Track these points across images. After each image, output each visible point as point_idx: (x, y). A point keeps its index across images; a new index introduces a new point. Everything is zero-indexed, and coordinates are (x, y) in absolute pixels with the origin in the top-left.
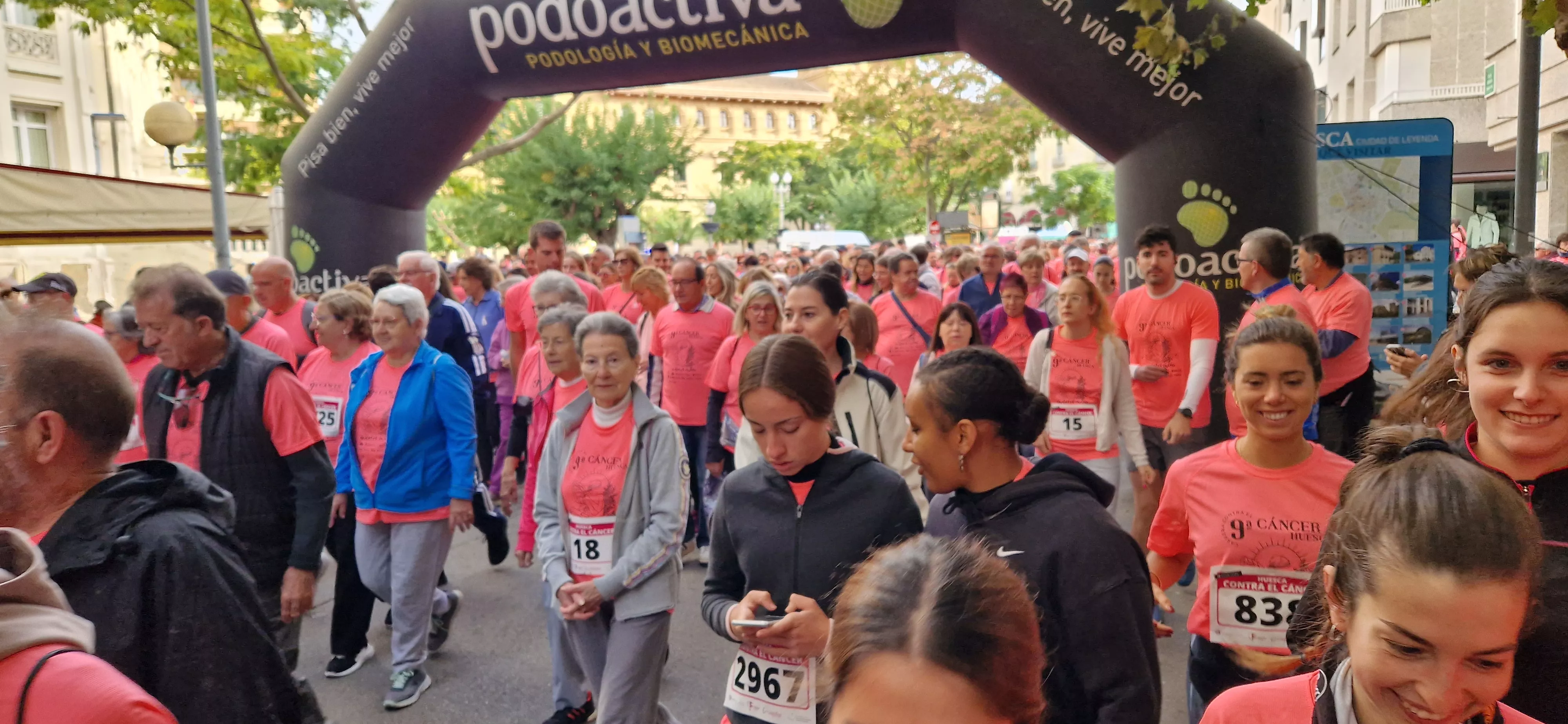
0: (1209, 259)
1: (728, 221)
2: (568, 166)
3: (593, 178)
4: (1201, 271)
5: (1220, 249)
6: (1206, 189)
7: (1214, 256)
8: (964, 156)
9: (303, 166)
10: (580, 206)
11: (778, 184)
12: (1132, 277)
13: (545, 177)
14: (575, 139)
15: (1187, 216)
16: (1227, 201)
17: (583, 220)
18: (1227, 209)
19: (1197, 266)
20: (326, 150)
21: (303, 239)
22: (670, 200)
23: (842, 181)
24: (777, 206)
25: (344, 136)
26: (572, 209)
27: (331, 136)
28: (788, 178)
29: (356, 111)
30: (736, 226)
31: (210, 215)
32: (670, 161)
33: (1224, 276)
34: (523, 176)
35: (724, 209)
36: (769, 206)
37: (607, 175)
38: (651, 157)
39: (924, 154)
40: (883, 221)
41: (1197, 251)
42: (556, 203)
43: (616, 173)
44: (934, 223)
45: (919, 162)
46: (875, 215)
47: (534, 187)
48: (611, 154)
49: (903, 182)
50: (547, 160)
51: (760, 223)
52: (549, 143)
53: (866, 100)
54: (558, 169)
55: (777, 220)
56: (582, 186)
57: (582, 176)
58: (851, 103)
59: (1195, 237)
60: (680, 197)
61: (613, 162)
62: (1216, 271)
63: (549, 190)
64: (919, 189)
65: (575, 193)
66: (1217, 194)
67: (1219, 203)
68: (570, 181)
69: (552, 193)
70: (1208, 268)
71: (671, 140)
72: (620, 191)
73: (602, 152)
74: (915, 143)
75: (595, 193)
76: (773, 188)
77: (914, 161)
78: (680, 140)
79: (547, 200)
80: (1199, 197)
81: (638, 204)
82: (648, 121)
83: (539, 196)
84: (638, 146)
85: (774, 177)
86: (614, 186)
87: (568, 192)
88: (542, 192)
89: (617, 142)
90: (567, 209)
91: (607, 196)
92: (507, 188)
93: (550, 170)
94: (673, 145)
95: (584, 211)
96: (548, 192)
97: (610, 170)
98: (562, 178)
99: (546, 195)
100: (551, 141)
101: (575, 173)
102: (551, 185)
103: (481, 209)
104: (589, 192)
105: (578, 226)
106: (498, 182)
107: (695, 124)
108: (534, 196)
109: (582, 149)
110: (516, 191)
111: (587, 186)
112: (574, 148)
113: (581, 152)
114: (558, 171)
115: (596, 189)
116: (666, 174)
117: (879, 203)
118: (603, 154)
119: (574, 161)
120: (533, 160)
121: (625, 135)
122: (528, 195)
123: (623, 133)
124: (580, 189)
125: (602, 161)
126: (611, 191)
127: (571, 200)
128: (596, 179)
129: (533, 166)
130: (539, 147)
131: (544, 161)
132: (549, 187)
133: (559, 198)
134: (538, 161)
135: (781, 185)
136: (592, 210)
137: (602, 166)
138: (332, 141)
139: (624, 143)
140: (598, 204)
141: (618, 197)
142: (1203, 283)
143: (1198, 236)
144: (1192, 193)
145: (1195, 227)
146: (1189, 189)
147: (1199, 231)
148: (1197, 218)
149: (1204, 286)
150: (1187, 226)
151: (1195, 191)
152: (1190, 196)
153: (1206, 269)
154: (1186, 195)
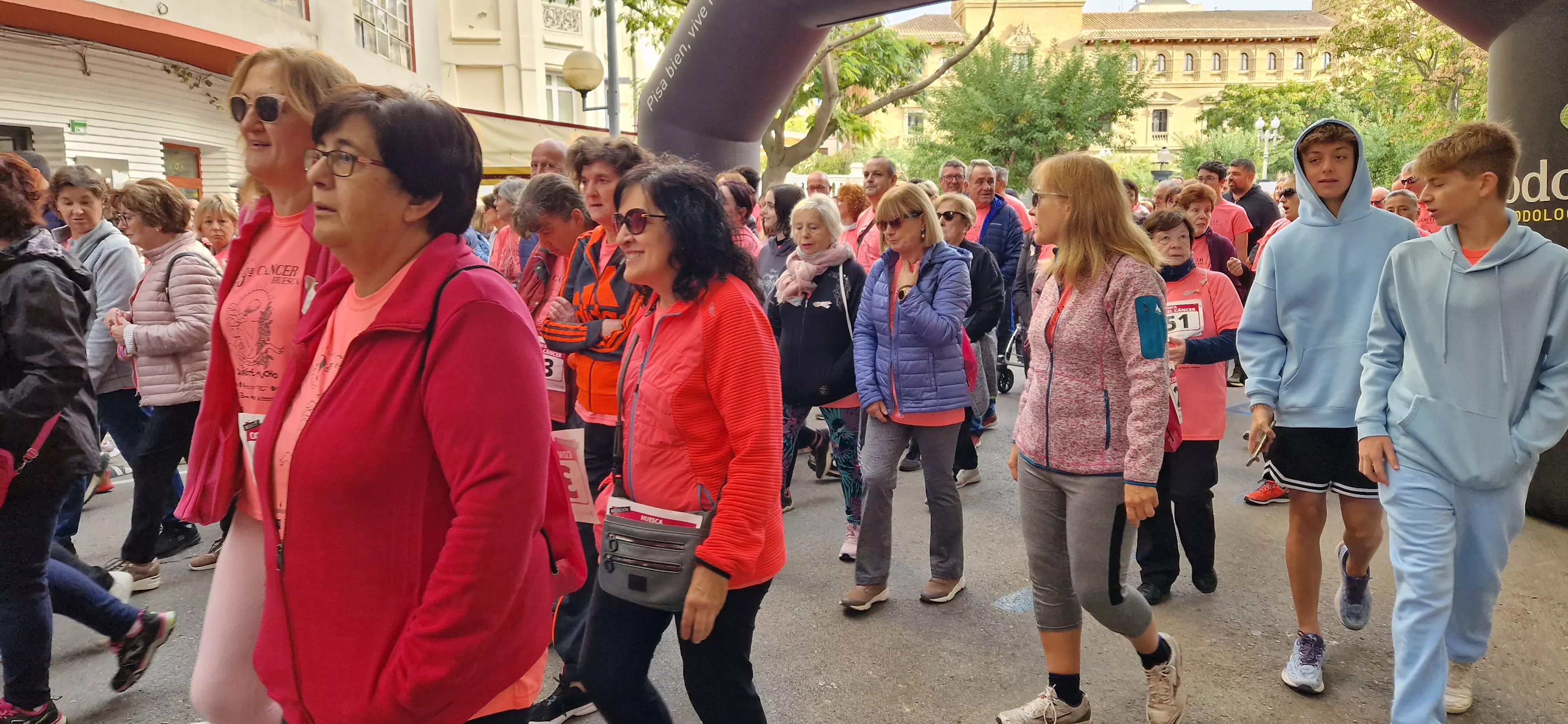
2: (1007, 114)
3: (1032, 125)
10: (1020, 155)
11: (1264, 130)
13: (985, 126)
14: (1020, 86)
17: (1020, 169)
20: (666, 85)
24: (1262, 154)
26: (1011, 159)
27: (671, 72)
28: (1276, 124)
32: (1119, 106)
37: (1047, 122)
38: (1097, 102)
42: (995, 152)
43: (1057, 119)
47: (974, 136)
48: (1054, 99)
50: (986, 109)
54: (997, 117)
56: (1020, 134)
57: (1022, 123)
58: (1355, 32)
61: (1055, 107)
63: (988, 139)
68: (1009, 130)
69: (991, 142)
71: (1124, 83)
72: (1059, 136)
73: (1044, 97)
74: (1437, 75)
76: (1257, 134)
78: (1133, 85)
79: (986, 148)
82: (1098, 65)
83: (978, 146)
84: (1085, 89)
85: (1258, 123)
86: (1054, 133)
87: (1007, 140)
88: (982, 141)
89: (1061, 86)
90: (1007, 158)
91: (1046, 144)
92: (956, 140)
93: (989, 118)
94: (1124, 88)
95: (1023, 160)
96: (988, 141)
97: (1051, 116)
98: (1002, 126)
99: (985, 144)
100: (993, 87)
101: (1014, 121)
102: (990, 134)
103: (930, 161)
104: (1027, 141)
105: (1016, 175)
106: (947, 133)
107: (1154, 65)
108: (975, 145)
109: (1023, 95)
110: (960, 141)
111: (1027, 134)
112: (1016, 95)
113: (1022, 99)
114: (998, 120)
115: (1035, 136)
116: (1115, 120)
117: (1392, 150)
118: (1046, 100)
119: (1014, 109)
120: (973, 108)
121: (1070, 78)
122: (969, 144)
123: (1068, 77)
124: (1020, 137)
125: (1043, 107)
126: (1050, 138)
127: (1010, 149)
128: (1036, 126)
129: (974, 115)
130: (977, 93)
131: (984, 110)
132: (988, 136)
133: (999, 146)
134: (978, 110)
135: (1268, 132)
136: (1031, 158)
137: (1041, 112)
138: (671, 76)
139: (1067, 88)
140: (1036, 151)
141: (1058, 146)
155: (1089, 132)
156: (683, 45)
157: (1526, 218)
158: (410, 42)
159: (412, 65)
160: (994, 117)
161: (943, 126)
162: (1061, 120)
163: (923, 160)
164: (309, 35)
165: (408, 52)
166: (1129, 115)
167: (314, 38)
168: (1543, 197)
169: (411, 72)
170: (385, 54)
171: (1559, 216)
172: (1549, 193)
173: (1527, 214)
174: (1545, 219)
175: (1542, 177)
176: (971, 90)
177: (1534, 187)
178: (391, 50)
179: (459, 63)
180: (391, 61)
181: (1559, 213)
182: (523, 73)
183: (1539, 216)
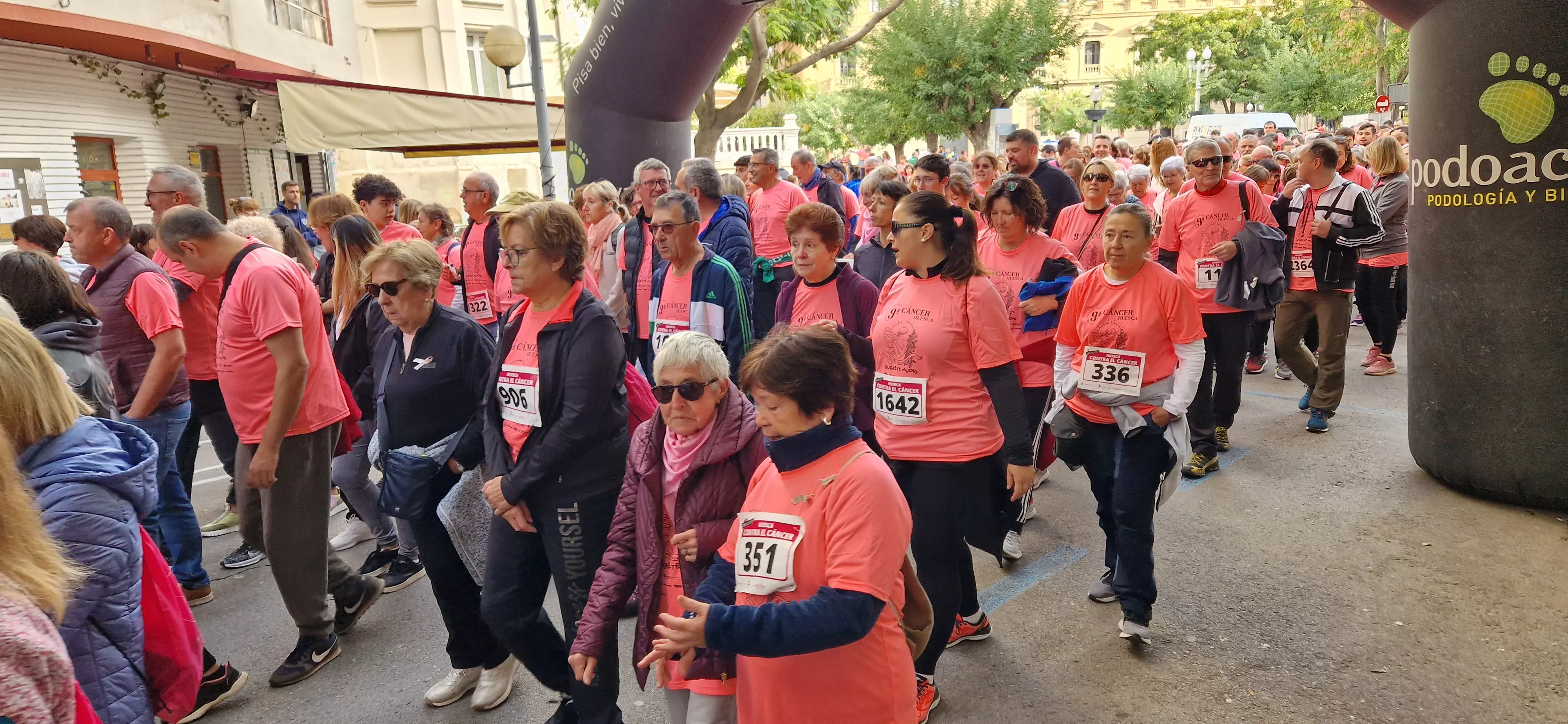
0: (1523, 160)
1: (1134, 105)
2: (940, 59)
3: (965, 69)
4: (1508, 178)
5: (1539, 147)
7: (1530, 158)
9: (577, 82)
10: (955, 99)
11: (1197, 59)
13: (918, 71)
14: (951, 29)
15: (1494, 102)
16: (1554, 79)
17: (955, 114)
18: (1553, 90)
19: (1503, 172)
20: (592, 67)
21: (577, 152)
23: (1278, 52)
24: (1194, 85)
25: (605, 52)
26: (945, 104)
27: (596, 55)
28: (1207, 53)
29: (612, 28)
30: (1144, 110)
31: (536, 128)
32: (1051, 46)
33: (1545, 183)
34: (897, 72)
35: (1130, 92)
36: (1185, 86)
37: (979, 65)
40: (1326, 97)
42: (929, 97)
43: (990, 62)
44: (1382, 99)
46: (1317, 91)
47: (908, 82)
48: (986, 42)
49: (1347, 50)
50: (918, 55)
51: (1171, 105)
52: (921, 34)
54: (929, 62)
55: (1193, 102)
56: (953, 78)
57: (955, 67)
59: (1503, 131)
61: (988, 50)
62: (1531, 177)
63: (921, 84)
66: (1540, 70)
67: (1542, 82)
68: (942, 74)
69: (924, 88)
70: (1520, 174)
71: (1055, 22)
72: (992, 81)
73: (976, 40)
75: (967, 85)
76: (1189, 66)
77: (1362, 22)
78: (1064, 23)
79: (920, 94)
80: (1512, 74)
81: (1013, 95)
83: (912, 91)
84: (1016, 30)
85: (1191, 54)
86: (987, 77)
87: (940, 85)
88: (915, 86)
89: (992, 28)
90: (941, 103)
91: (980, 87)
92: (889, 85)
93: (921, 63)
94: (1055, 27)
95: (957, 104)
96: (921, 87)
97: (983, 59)
98: (935, 71)
99: (919, 90)
100: (924, 32)
101: (947, 65)
102: (924, 80)
103: (864, 107)
104: (961, 84)
105: (951, 120)
106: (882, 79)
108: (908, 92)
109: (955, 39)
110: (894, 86)
111: (960, 78)
112: (948, 38)
113: (954, 43)
114: (930, 65)
115: (968, 80)
116: (1047, 60)
118: (978, 43)
119: (947, 53)
120: (905, 54)
121: (1001, 20)
122: (902, 90)
123: (999, 19)
124: (953, 82)
125: (975, 50)
126: (983, 82)
127: (944, 94)
128: (968, 70)
129: (906, 60)
130: (908, 39)
131: (916, 55)
132: (921, 82)
133: (933, 91)
134: (911, 55)
135: (1199, 62)
136: (965, 103)
137: (974, 55)
138: (596, 58)
139: (999, 30)
140: (970, 95)
141: (991, 89)
142: (1511, 194)
143: (1507, 129)
144: (1502, 69)
145: (1503, 117)
146: (1498, 63)
147: (1509, 121)
148: (1506, 104)
149: (1511, 198)
150: (1493, 116)
151: (1507, 66)
152: (1499, 73)
153: (1516, 175)
154: (1493, 73)
155: (1022, 74)
156: (606, 26)
157: (1447, 202)
158: (325, 15)
159: (328, 38)
160: (927, 63)
161: (875, 72)
162: (995, 63)
163: (858, 106)
164: (220, 16)
165: (323, 23)
166: (1061, 54)
167: (223, 19)
168: (1463, 182)
169: (327, 46)
170: (299, 29)
171: (1478, 201)
172: (1469, 178)
173: (1447, 198)
174: (1465, 204)
175: (1462, 162)
176: (902, 35)
177: (1454, 173)
178: (305, 23)
179: (376, 27)
180: (306, 36)
181: (1478, 197)
182: (443, 35)
183: (1459, 201)
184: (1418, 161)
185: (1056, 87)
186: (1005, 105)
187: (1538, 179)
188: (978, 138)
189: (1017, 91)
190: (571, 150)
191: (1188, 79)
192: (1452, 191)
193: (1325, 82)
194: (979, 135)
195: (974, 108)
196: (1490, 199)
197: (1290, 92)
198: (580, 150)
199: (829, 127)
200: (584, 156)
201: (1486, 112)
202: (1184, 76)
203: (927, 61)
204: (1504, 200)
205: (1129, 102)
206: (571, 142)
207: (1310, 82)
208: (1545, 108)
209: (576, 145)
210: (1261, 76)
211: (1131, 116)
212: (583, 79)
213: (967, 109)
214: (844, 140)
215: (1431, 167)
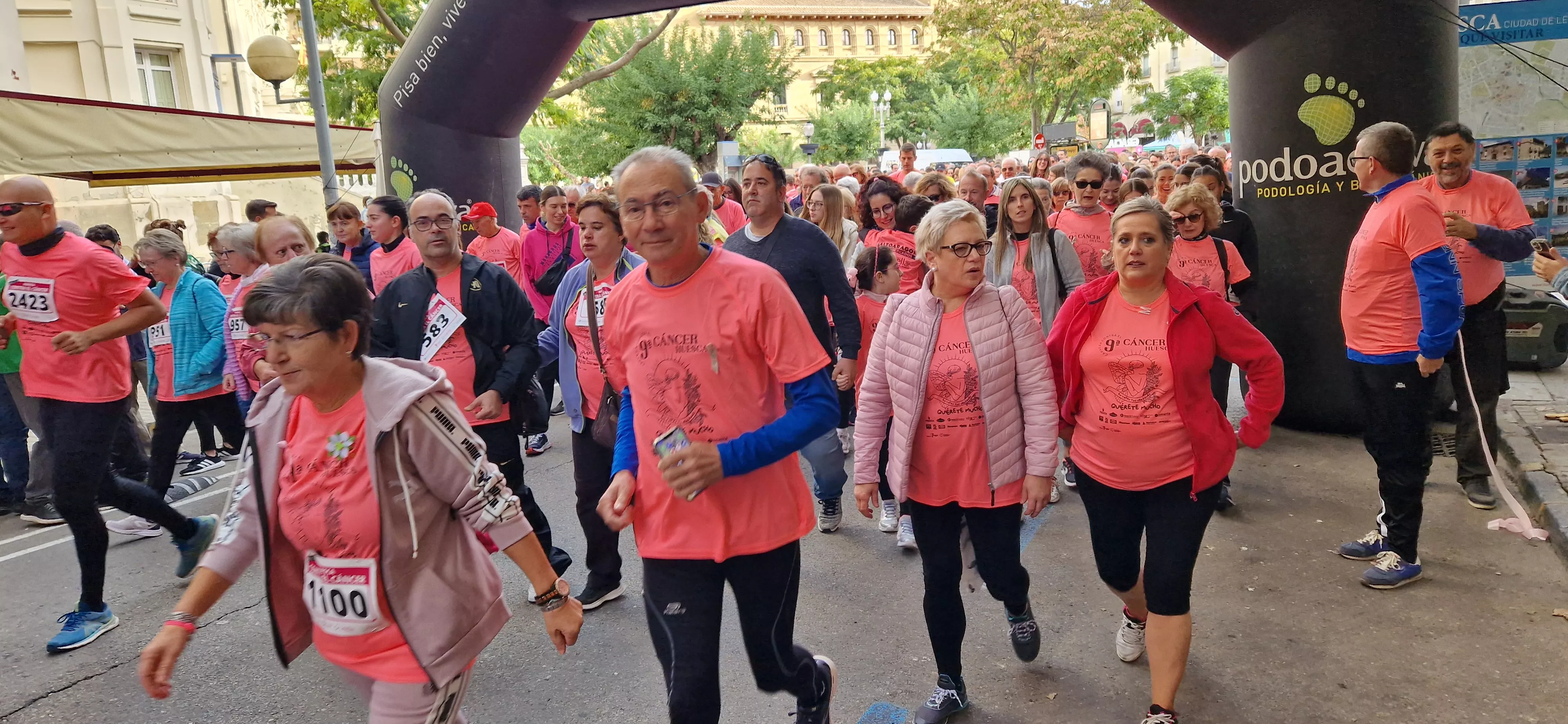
0: (1333, 158)
1: (828, 142)
2: (667, 92)
3: (692, 103)
4: (1323, 172)
6: (1330, 83)
7: (1339, 156)
8: (1071, 64)
9: (398, 97)
10: (680, 132)
11: (878, 102)
12: (1246, 181)
13: (645, 103)
14: (673, 64)
15: (1308, 113)
16: (1353, 95)
18: (1354, 103)
19: (1318, 168)
20: (418, 79)
21: (402, 169)
22: (768, 123)
23: (944, 97)
24: (878, 125)
25: (435, 64)
26: (672, 136)
27: (424, 66)
28: (888, 96)
29: (445, 38)
30: (836, 146)
31: (317, 149)
32: (768, 83)
33: (1350, 176)
34: (623, 104)
35: (824, 129)
36: (869, 125)
37: (705, 99)
38: (749, 80)
39: (1029, 64)
40: (986, 136)
41: (1320, 151)
42: (656, 129)
43: (714, 97)
44: (1039, 137)
45: (1023, 73)
46: (978, 131)
47: (634, 114)
48: (709, 77)
49: (1007, 95)
50: (645, 87)
51: (859, 143)
52: (647, 68)
53: (968, 10)
54: (656, 95)
55: (878, 140)
56: (681, 111)
57: (681, 100)
58: (953, 14)
59: (1318, 136)
60: (778, 119)
61: (711, 85)
62: (1340, 171)
63: (649, 116)
64: (1025, 100)
65: (674, 119)
66: (1343, 88)
67: (1345, 97)
68: (669, 107)
69: (652, 120)
70: (1331, 169)
71: (769, 61)
72: (718, 115)
73: (699, 75)
74: (1019, 53)
75: (693, 118)
76: (873, 107)
77: (1018, 71)
78: (778, 61)
79: (646, 126)
80: (1323, 91)
81: (736, 127)
82: (745, 42)
83: (639, 123)
84: (735, 68)
85: (874, 96)
86: (713, 110)
87: (667, 118)
88: (642, 118)
89: (714, 64)
90: (667, 135)
91: (705, 120)
92: (608, 116)
93: (649, 96)
94: (770, 66)
95: (684, 137)
96: (649, 119)
97: (708, 94)
98: (662, 103)
99: (646, 121)
100: (649, 65)
101: (673, 98)
102: (650, 112)
103: (585, 138)
104: (688, 117)
106: (600, 110)
107: (793, 44)
108: (635, 123)
109: (679, 73)
110: (617, 118)
111: (686, 111)
112: (673, 72)
113: (678, 77)
114: (657, 97)
115: (694, 113)
116: (764, 96)
117: (982, 118)
118: (701, 78)
119: (672, 86)
120: (631, 86)
121: (722, 57)
122: (628, 122)
123: (721, 55)
124: (679, 114)
125: (700, 85)
126: (709, 115)
127: (671, 127)
128: (694, 104)
129: (632, 92)
130: (635, 71)
131: (643, 87)
132: (649, 114)
133: (659, 124)
134: (636, 87)
135: (881, 104)
136: (691, 135)
137: (699, 90)
138: (424, 70)
139: (721, 66)
140: (696, 129)
141: (717, 121)
142: (1326, 185)
143: (1320, 134)
144: (1315, 87)
145: (1317, 124)
146: (1312, 82)
147: (1322, 128)
148: (1320, 114)
149: (1326, 188)
150: (1309, 124)
151: (1319, 85)
152: (1313, 90)
153: (1329, 170)
154: (1308, 90)
155: (744, 109)
156: (436, 37)
157: (1274, 194)
160: (653, 95)
161: (597, 103)
162: (718, 97)
163: (576, 139)
168: (1287, 177)
171: (1300, 192)
172: (1292, 174)
173: (1275, 190)
174: (1289, 195)
175: (1286, 161)
176: (628, 68)
177: (1279, 170)
179: (27, 40)
181: (1300, 189)
182: (107, 51)
183: (1283, 192)
184: (1246, 162)
185: (774, 123)
186: (728, 138)
187: (1345, 173)
188: (705, 168)
189: (740, 124)
190: (394, 166)
191: (871, 119)
192: (1279, 185)
193: (984, 123)
194: (707, 167)
195: (700, 141)
196: (1310, 190)
197: (957, 132)
198: (406, 167)
199: (537, 159)
200: (411, 172)
201: (1304, 121)
202: (869, 116)
203: (654, 93)
204: (1320, 191)
205: (823, 139)
206: (394, 159)
207: (973, 123)
208: (1349, 119)
209: (400, 162)
210: (933, 116)
211: (827, 152)
212: (407, 91)
213: (693, 140)
214: (555, 171)
215: (1259, 165)
